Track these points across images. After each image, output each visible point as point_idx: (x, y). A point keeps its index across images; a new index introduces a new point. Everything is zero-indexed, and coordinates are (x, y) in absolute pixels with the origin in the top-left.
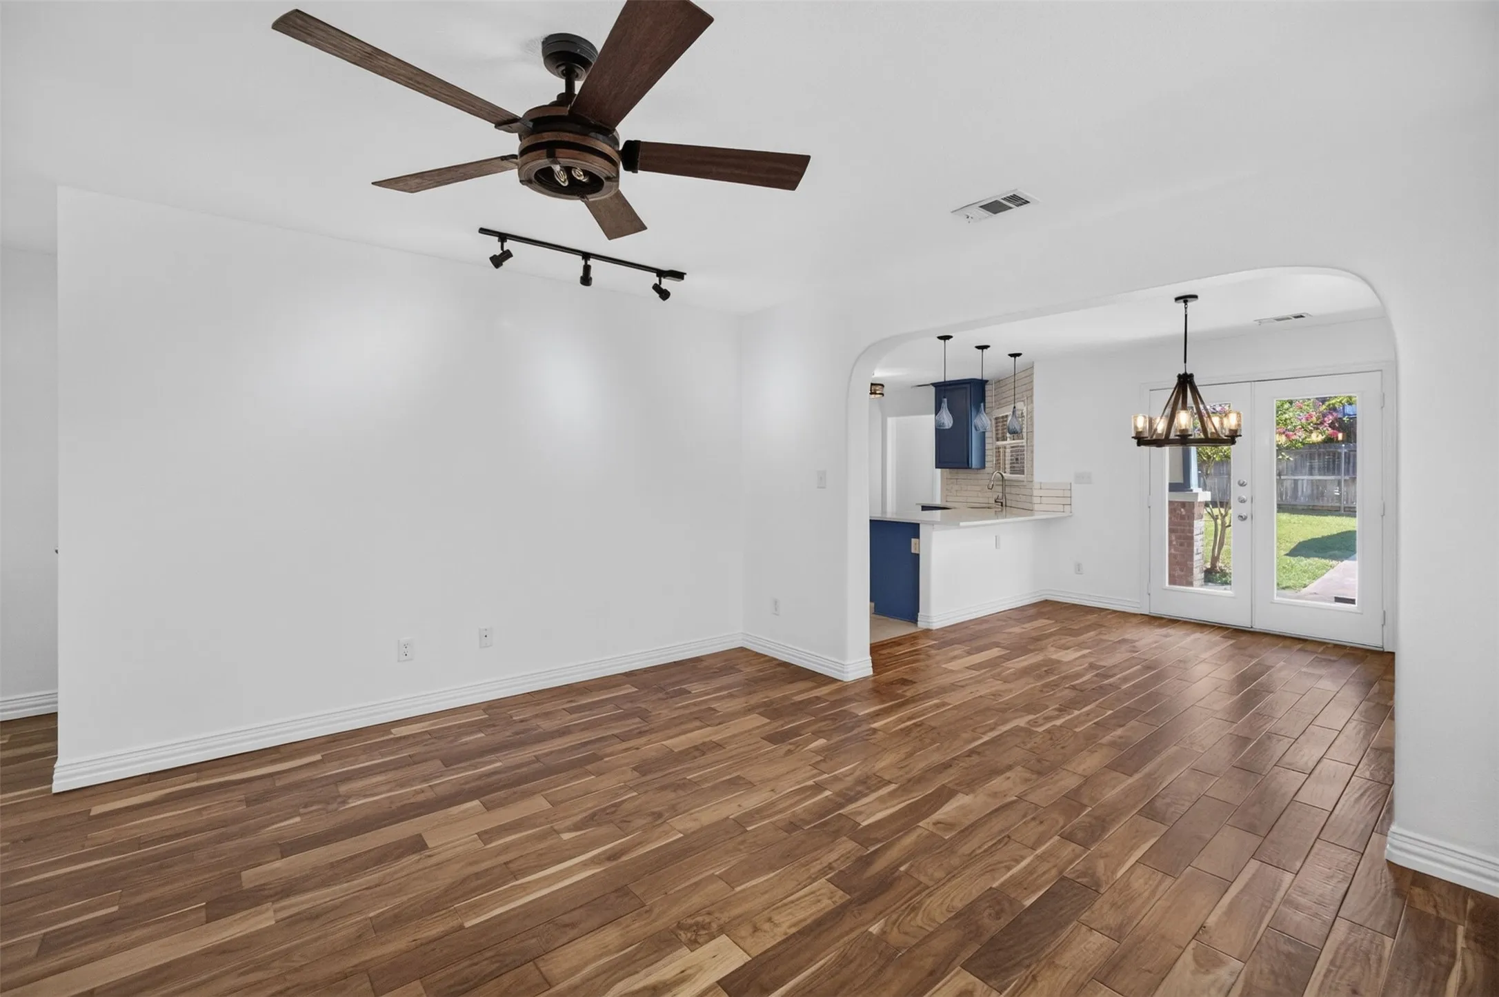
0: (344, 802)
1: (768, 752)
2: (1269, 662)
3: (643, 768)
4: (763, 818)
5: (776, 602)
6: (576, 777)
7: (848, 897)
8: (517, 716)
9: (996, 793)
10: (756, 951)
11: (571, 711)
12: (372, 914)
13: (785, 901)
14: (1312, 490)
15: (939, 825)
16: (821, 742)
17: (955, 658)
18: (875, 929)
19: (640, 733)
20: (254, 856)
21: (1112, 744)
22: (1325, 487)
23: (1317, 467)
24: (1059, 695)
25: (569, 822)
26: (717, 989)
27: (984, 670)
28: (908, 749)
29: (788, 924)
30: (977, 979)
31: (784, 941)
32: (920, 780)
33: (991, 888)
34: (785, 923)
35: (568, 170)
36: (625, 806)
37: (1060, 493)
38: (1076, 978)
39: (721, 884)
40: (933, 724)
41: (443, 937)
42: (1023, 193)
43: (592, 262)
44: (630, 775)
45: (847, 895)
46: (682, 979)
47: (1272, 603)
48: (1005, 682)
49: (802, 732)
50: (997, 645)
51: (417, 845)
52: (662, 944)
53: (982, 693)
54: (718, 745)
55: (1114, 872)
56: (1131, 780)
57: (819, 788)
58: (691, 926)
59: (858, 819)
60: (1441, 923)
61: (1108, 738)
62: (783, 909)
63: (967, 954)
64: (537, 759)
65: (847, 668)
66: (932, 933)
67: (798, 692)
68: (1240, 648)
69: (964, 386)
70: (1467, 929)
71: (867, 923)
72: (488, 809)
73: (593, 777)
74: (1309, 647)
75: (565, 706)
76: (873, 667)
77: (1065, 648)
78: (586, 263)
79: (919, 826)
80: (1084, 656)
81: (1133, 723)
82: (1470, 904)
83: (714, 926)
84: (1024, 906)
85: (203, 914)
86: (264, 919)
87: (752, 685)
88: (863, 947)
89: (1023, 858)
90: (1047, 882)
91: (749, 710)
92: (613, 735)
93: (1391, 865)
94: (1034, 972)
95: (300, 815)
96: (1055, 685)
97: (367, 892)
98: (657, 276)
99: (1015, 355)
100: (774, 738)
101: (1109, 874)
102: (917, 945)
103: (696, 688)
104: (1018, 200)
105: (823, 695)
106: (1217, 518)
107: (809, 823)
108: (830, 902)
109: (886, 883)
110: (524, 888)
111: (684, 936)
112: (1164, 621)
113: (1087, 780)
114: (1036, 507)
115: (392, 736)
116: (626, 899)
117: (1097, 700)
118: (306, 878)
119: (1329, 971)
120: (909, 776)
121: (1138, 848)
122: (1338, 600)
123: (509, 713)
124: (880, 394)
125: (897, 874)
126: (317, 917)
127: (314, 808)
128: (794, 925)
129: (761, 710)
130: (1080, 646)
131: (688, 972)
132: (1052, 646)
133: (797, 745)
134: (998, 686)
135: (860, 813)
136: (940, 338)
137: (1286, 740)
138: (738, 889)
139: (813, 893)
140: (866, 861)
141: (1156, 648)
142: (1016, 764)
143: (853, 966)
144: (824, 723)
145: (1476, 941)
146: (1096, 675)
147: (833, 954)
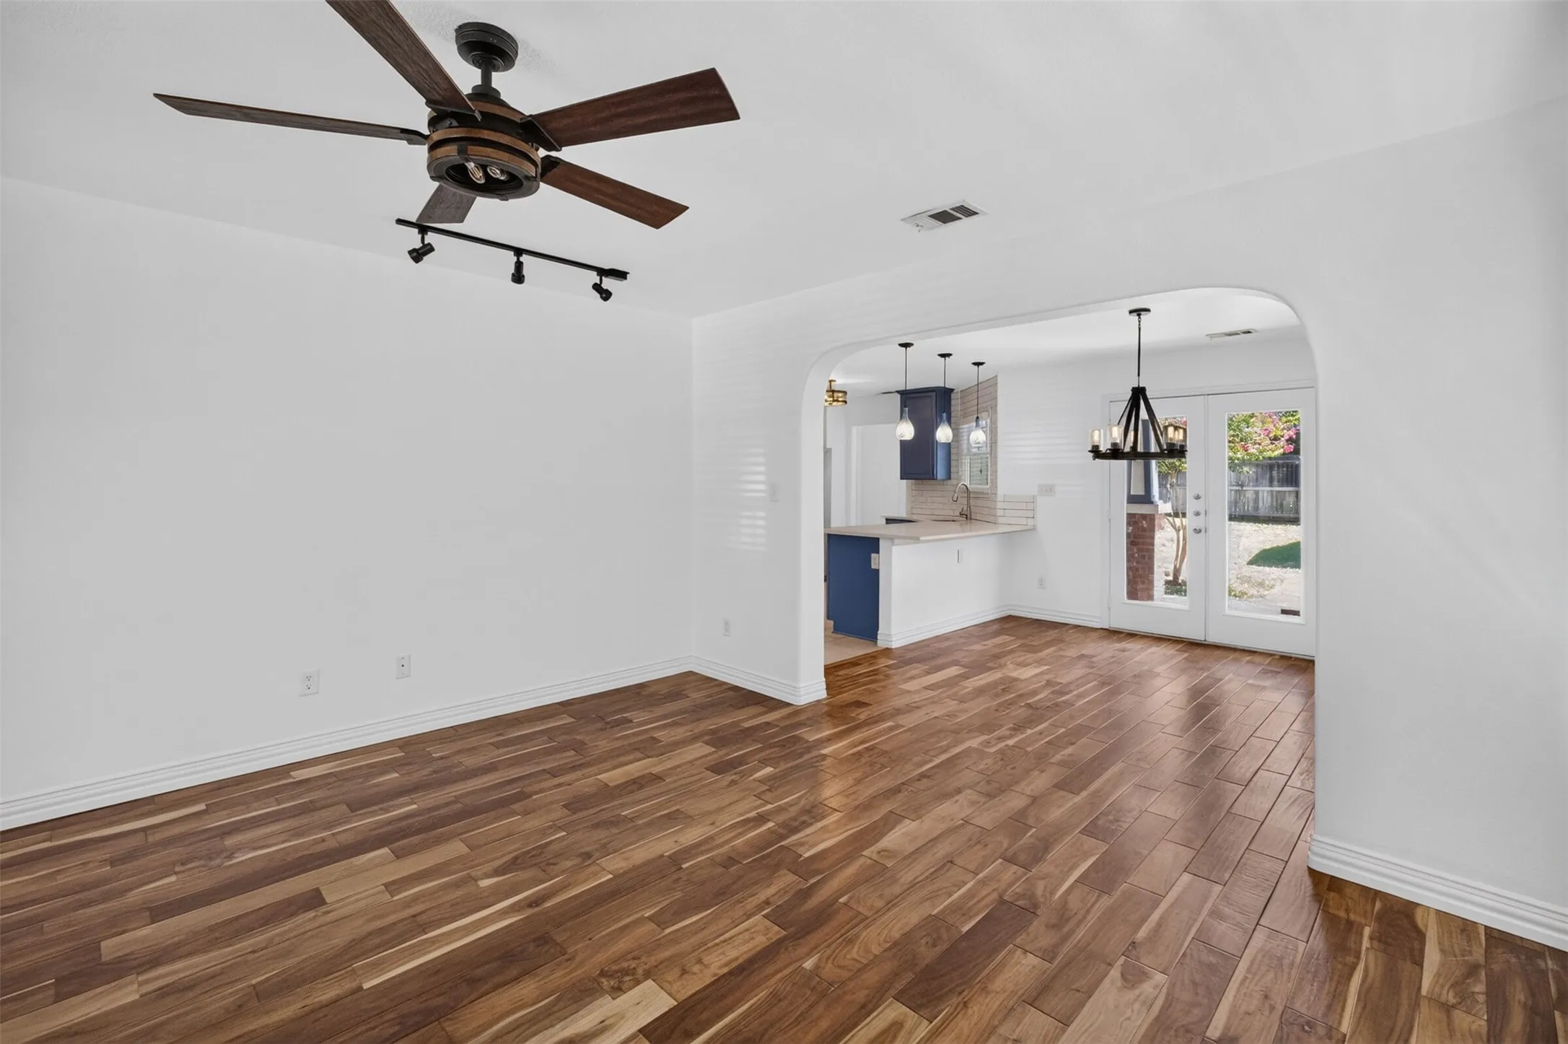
0: (230, 857)
1: (711, 783)
2: (1218, 675)
3: (573, 805)
4: (702, 853)
5: (727, 623)
6: (497, 819)
7: (784, 933)
8: (436, 753)
9: (943, 818)
10: (684, 995)
11: (497, 745)
12: (254, 982)
13: (717, 941)
14: (1272, 502)
15: (882, 853)
16: (769, 770)
17: (912, 678)
18: (808, 964)
19: (574, 767)
20: (116, 924)
21: (1062, 764)
22: (1284, 499)
23: (1276, 478)
24: (1014, 714)
25: (488, 868)
26: (639, 1037)
27: (941, 690)
28: (858, 775)
29: (718, 964)
30: (908, 1010)
31: (713, 983)
32: (867, 806)
33: (930, 915)
34: (717, 963)
35: (484, 167)
36: (553, 847)
37: (1023, 506)
38: (1006, 1003)
39: (652, 926)
40: (886, 747)
41: (337, 1001)
42: (972, 205)
43: (524, 258)
44: (559, 813)
45: (783, 931)
46: (602, 1028)
47: (1224, 615)
48: (961, 702)
49: (748, 761)
50: (956, 663)
51: (314, 900)
52: (581, 994)
53: (936, 714)
54: (657, 778)
55: (1052, 893)
56: (1077, 799)
57: (761, 819)
58: (617, 972)
59: (800, 850)
60: (1350, 924)
61: (1058, 757)
62: (715, 948)
63: (900, 985)
64: (457, 800)
65: (799, 692)
66: (866, 966)
67: (749, 718)
68: (1192, 662)
69: (930, 394)
70: (1373, 930)
71: (801, 959)
72: (398, 857)
73: (520, 817)
74: (1258, 659)
75: (491, 741)
76: (827, 689)
77: (1023, 665)
78: (518, 259)
79: (862, 855)
80: (1042, 673)
81: (1084, 740)
82: (1378, 905)
83: (640, 971)
84: (961, 931)
85: (52, 992)
86: (127, 993)
87: (699, 711)
88: (794, 984)
89: (965, 883)
90: (987, 906)
91: (695, 738)
92: (544, 770)
93: (1312, 873)
94: (965, 1000)
95: (176, 873)
96: (1011, 703)
97: (251, 957)
98: (598, 275)
99: (978, 364)
100: (719, 768)
101: (1048, 895)
102: (850, 979)
103: (638, 716)
104: (967, 212)
105: (774, 721)
106: (1179, 530)
107: (746, 857)
108: (764, 938)
109: (824, 915)
110: (434, 942)
111: (605, 983)
112: (1122, 635)
113: (1034, 800)
114: (1001, 520)
115: (292, 780)
116: (547, 947)
117: (1051, 718)
118: (177, 945)
119: (1245, 978)
120: (857, 803)
121: (1077, 867)
122: (1284, 612)
123: (428, 749)
124: (842, 401)
125: (835, 907)
126: (189, 988)
127: (193, 865)
128: (726, 965)
129: (706, 738)
130: (1039, 662)
131: (607, 1023)
132: (1011, 663)
133: (743, 775)
134: (952, 705)
135: (802, 844)
136: (901, 345)
137: (1229, 752)
138: (668, 931)
139: (747, 930)
140: (805, 894)
141: (1113, 662)
142: (965, 787)
143: (784, 1004)
144: (770, 751)
145: (1380, 941)
146: (1053, 692)
147: (764, 993)
